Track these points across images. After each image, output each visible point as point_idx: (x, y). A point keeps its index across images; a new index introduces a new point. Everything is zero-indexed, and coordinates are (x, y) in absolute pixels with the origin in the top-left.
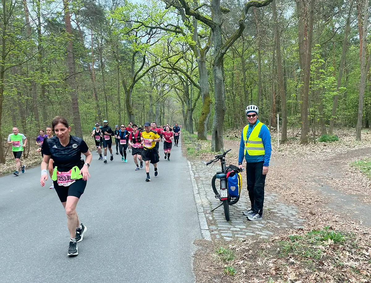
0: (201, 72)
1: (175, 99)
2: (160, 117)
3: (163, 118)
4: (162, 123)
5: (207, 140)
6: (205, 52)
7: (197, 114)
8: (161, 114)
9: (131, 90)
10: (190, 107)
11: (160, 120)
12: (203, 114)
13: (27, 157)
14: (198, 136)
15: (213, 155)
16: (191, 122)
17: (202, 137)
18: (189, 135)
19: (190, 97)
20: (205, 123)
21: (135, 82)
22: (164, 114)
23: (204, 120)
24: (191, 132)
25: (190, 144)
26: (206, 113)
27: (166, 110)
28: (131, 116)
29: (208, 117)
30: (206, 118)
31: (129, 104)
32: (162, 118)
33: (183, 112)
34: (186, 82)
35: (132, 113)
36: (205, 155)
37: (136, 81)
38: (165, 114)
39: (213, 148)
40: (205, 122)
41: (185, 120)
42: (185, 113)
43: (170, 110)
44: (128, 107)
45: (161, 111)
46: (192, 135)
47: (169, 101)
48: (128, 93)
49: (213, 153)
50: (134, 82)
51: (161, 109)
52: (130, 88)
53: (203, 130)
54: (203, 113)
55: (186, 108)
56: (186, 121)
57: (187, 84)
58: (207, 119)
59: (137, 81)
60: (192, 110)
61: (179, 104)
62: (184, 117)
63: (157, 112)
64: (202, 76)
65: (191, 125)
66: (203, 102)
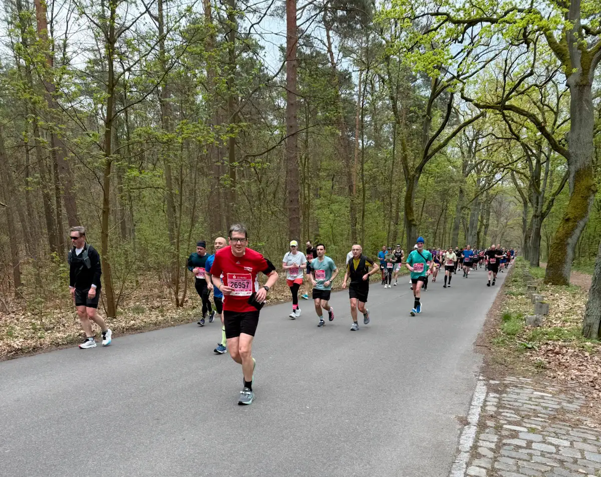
0: (577, 114)
1: (513, 199)
2: (478, 233)
3: (485, 234)
4: (481, 244)
5: (567, 285)
6: (594, 60)
7: (552, 227)
8: (481, 226)
9: (417, 176)
10: (539, 210)
11: (478, 238)
12: (568, 220)
13: (182, 305)
14: (547, 274)
15: (587, 354)
16: (537, 242)
17: (556, 277)
18: (527, 269)
19: (541, 189)
20: (568, 244)
21: (426, 158)
22: (487, 226)
23: (568, 234)
24: (534, 263)
25: (522, 294)
26: (575, 218)
27: (492, 220)
28: (410, 230)
29: (581, 229)
30: (573, 230)
31: (410, 204)
32: (482, 234)
33: (524, 221)
34: (536, 157)
35: (414, 223)
36: (557, 349)
37: (428, 157)
38: (490, 228)
39: (590, 326)
40: (570, 241)
41: (527, 238)
42: (528, 224)
43: (502, 219)
44: (409, 209)
45: (482, 222)
46: (534, 270)
47: (500, 204)
48: (411, 181)
49: (588, 344)
50: (424, 158)
51: (482, 217)
52: (416, 172)
53: (562, 262)
54: (567, 217)
55: (532, 212)
56: (528, 241)
57: (538, 162)
58: (577, 232)
59: (431, 156)
60: (543, 216)
61: (520, 209)
62: (524, 232)
63: (472, 224)
64: (577, 125)
65: (537, 248)
66: (572, 190)
